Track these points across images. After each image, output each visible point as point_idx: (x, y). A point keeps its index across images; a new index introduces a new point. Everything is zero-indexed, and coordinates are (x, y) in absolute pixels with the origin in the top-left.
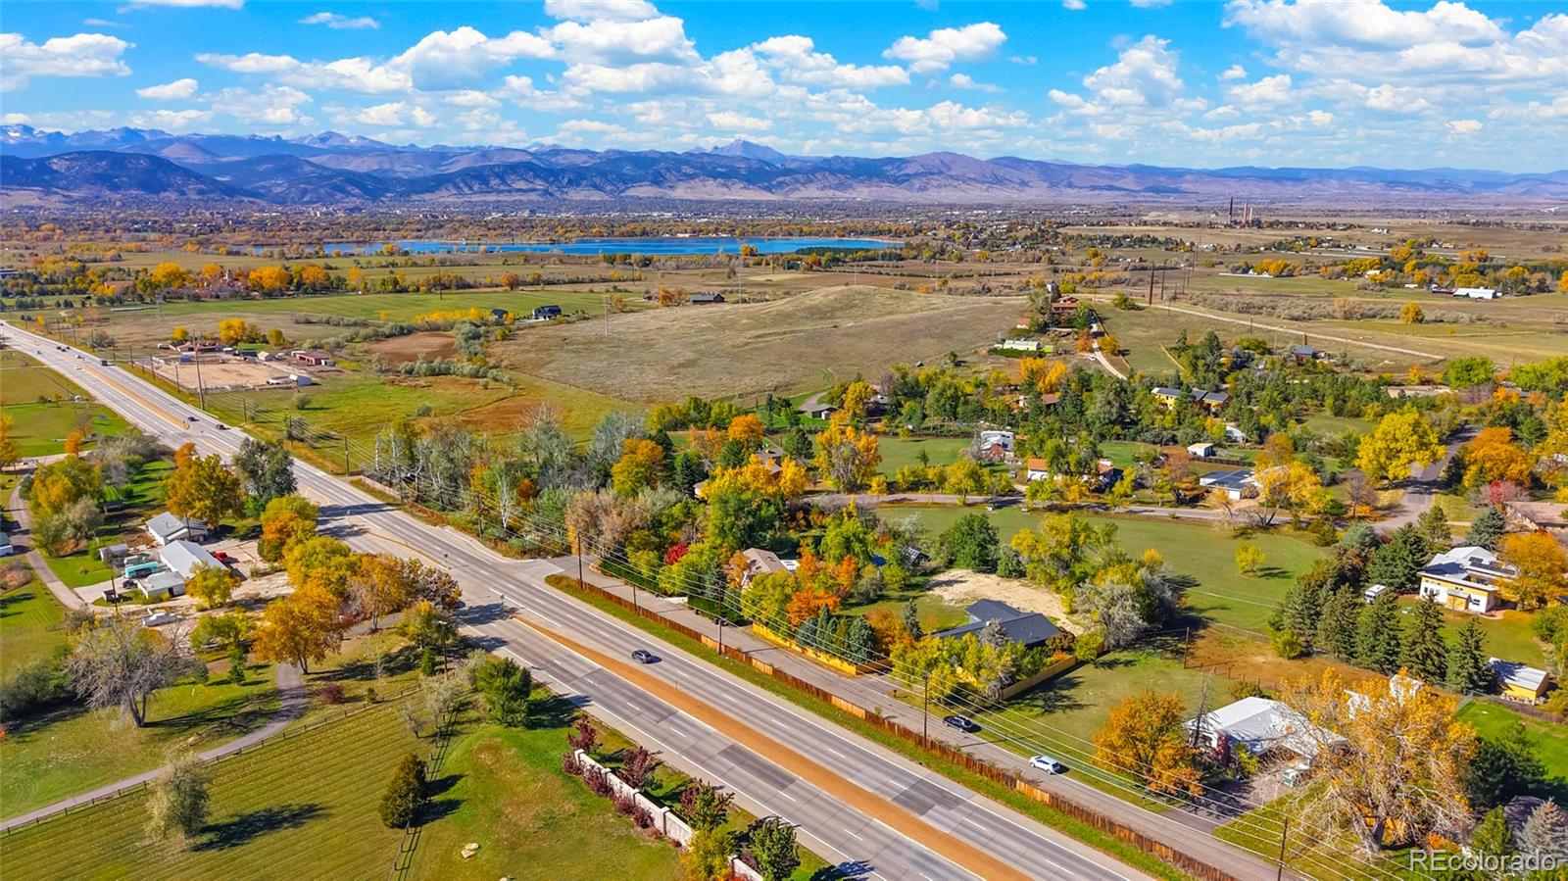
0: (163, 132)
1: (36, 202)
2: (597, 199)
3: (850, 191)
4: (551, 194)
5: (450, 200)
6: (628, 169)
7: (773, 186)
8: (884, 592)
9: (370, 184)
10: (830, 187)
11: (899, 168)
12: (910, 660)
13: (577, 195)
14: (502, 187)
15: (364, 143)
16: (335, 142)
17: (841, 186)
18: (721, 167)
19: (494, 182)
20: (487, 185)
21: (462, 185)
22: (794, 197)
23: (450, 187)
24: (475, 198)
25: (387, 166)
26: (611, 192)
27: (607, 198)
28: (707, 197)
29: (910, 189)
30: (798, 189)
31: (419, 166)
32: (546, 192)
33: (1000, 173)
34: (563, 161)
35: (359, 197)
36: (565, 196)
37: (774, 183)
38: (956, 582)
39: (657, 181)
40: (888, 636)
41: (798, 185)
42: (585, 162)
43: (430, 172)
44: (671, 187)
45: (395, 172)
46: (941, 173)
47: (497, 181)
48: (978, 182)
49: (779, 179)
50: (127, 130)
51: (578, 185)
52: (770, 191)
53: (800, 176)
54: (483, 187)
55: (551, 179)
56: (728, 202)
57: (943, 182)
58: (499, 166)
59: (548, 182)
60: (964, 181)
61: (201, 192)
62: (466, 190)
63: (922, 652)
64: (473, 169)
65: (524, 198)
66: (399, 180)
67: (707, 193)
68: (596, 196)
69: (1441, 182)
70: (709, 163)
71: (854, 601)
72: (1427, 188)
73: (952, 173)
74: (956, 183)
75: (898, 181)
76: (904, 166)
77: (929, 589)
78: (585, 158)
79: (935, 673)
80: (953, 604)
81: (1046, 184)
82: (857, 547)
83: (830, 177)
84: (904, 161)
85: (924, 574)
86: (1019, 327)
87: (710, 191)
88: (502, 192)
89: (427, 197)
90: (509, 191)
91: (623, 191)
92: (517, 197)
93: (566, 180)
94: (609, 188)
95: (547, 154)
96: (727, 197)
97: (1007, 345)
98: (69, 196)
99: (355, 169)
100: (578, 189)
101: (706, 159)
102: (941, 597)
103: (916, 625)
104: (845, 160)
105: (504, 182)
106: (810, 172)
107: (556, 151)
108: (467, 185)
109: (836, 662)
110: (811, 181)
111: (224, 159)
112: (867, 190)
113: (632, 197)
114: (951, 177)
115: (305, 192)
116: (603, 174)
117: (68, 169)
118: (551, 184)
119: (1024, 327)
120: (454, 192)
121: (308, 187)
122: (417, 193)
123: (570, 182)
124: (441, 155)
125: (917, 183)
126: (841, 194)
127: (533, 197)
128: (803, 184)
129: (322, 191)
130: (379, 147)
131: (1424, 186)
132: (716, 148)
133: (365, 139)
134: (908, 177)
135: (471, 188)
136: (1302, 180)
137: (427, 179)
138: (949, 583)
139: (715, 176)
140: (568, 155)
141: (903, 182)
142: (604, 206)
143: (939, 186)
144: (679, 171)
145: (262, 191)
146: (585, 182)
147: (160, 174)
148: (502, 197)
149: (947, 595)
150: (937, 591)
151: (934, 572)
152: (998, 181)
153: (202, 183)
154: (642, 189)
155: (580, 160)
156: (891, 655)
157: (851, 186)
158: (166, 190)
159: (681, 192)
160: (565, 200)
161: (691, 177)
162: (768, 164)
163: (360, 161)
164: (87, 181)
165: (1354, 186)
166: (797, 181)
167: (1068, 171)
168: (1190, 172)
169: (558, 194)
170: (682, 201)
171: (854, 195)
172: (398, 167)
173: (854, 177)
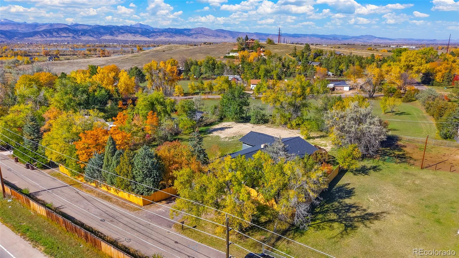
2: (91, 40)
3: (174, 38)
4: (75, 38)
5: (39, 39)
6: (102, 30)
7: (150, 36)
8: (179, 137)
9: (8, 34)
10: (168, 37)
11: (189, 32)
12: (197, 187)
13: (84, 38)
14: (57, 35)
15: (5, 21)
17: (171, 36)
18: (133, 30)
19: (55, 34)
20: (52, 35)
21: (43, 35)
22: (157, 39)
23: (39, 35)
24: (48, 39)
25: (15, 29)
26: (96, 37)
27: (95, 39)
28: (128, 39)
29: (192, 38)
30: (158, 37)
31: (28, 29)
32: (73, 37)
33: (219, 34)
34: (79, 28)
35: (4, 38)
36: (80, 39)
37: (150, 35)
38: (226, 128)
39: (112, 34)
40: (176, 163)
41: (158, 36)
42: (87, 28)
43: (31, 31)
44: (117, 36)
45: (18, 31)
46: (201, 33)
47: (56, 33)
48: (212, 36)
49: (152, 34)
51: (85, 35)
52: (149, 38)
53: (158, 33)
54: (51, 35)
55: (75, 33)
56: (135, 41)
57: (202, 36)
58: (56, 29)
59: (74, 34)
60: (208, 36)
62: (44, 36)
63: (210, 175)
64: (47, 30)
65: (66, 39)
66: (20, 33)
67: (129, 38)
68: (91, 39)
69: (334, 38)
70: (129, 29)
71: (156, 143)
72: (331, 39)
73: (205, 33)
74: (206, 36)
75: (189, 35)
76: (190, 31)
77: (210, 133)
78: (87, 27)
79: (229, 199)
80: (227, 140)
81: (232, 37)
82: (159, 108)
83: (168, 34)
84: (190, 30)
85: (206, 125)
86: (234, 49)
87: (130, 37)
88: (57, 37)
89: (30, 38)
90: (60, 37)
91: (100, 37)
92: (63, 39)
93: (80, 34)
94: (95, 36)
95: (73, 25)
96: (135, 39)
97: (231, 55)
99: (3, 30)
100: (85, 36)
101: (128, 28)
102: (219, 137)
103: (202, 152)
104: (172, 29)
105: (58, 34)
106: (161, 32)
107: (77, 25)
108: (45, 35)
109: (124, 195)
110: (162, 35)
112: (179, 38)
113: (103, 39)
114: (204, 34)
116: (93, 32)
118: (75, 35)
119: (236, 49)
120: (40, 37)
122: (26, 37)
123: (82, 34)
124: (36, 25)
125: (194, 36)
126: (171, 39)
127: (69, 39)
128: (159, 36)
130: (12, 23)
131: (330, 39)
132: (131, 25)
133: (7, 20)
134: (192, 34)
135: (46, 36)
136: (300, 37)
137: (30, 33)
138: (222, 129)
139: (131, 33)
140: (81, 26)
141: (190, 36)
142: (94, 41)
143: (201, 37)
144: (119, 31)
146: (87, 34)
148: (57, 39)
149: (222, 135)
150: (215, 134)
151: (212, 124)
152: (218, 36)
154: (107, 37)
155: (85, 28)
156: (176, 183)
157: (174, 36)
159: (120, 38)
160: (80, 40)
161: (123, 33)
162: (148, 30)
163: (5, 27)
165: (313, 38)
166: (158, 35)
167: (237, 34)
168: (270, 34)
169: (78, 38)
170: (120, 40)
171: (176, 39)
172: (19, 29)
173: (175, 34)
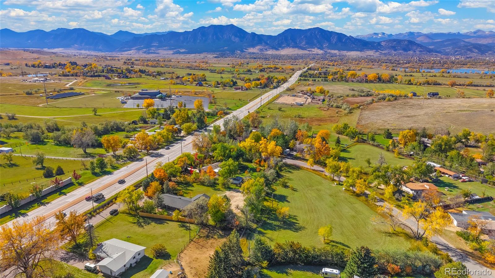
0: (421, 33)
1: (372, 54)
16: (479, 34)
50: (410, 32)
61: (420, 51)
98: (382, 53)
99: (482, 43)
111: (435, 41)
115: (456, 51)
117: (385, 45)
121: (458, 49)
129: (463, 51)
133: (492, 32)
145: (442, 51)
147: (410, 46)
153: (422, 48)
158: (410, 51)
164: (389, 48)
